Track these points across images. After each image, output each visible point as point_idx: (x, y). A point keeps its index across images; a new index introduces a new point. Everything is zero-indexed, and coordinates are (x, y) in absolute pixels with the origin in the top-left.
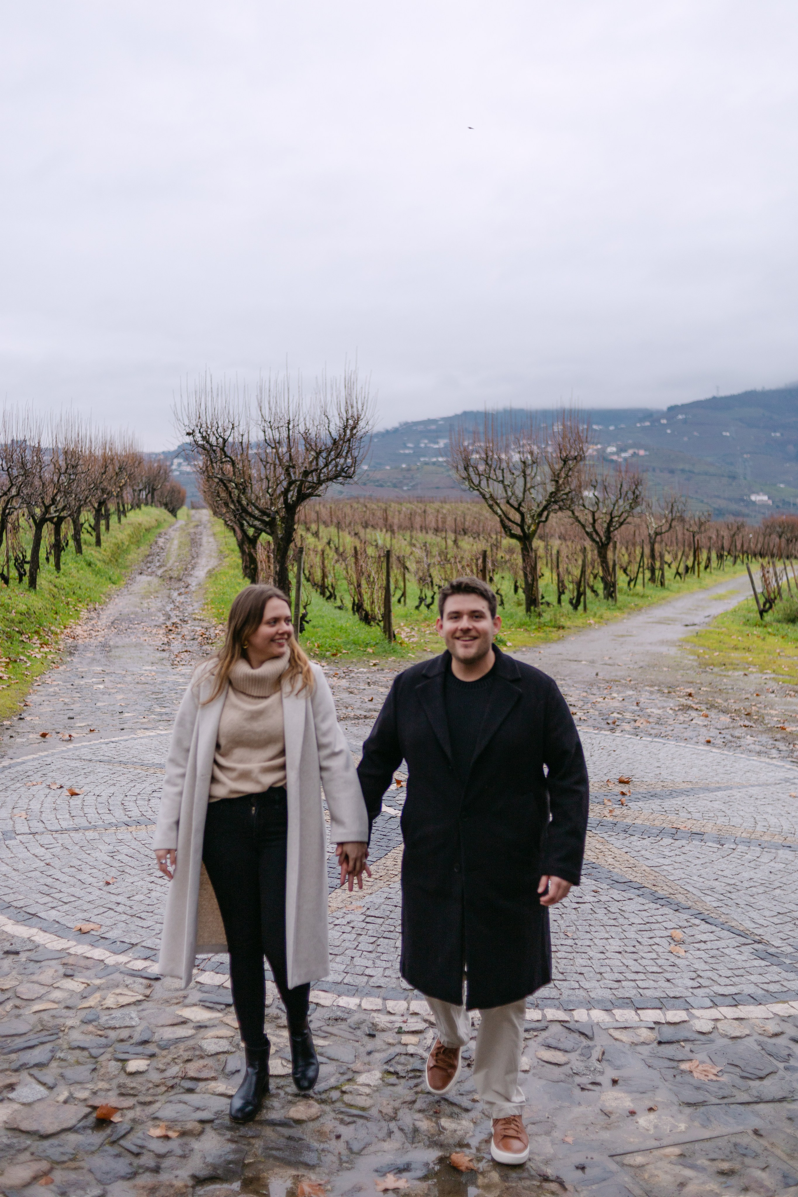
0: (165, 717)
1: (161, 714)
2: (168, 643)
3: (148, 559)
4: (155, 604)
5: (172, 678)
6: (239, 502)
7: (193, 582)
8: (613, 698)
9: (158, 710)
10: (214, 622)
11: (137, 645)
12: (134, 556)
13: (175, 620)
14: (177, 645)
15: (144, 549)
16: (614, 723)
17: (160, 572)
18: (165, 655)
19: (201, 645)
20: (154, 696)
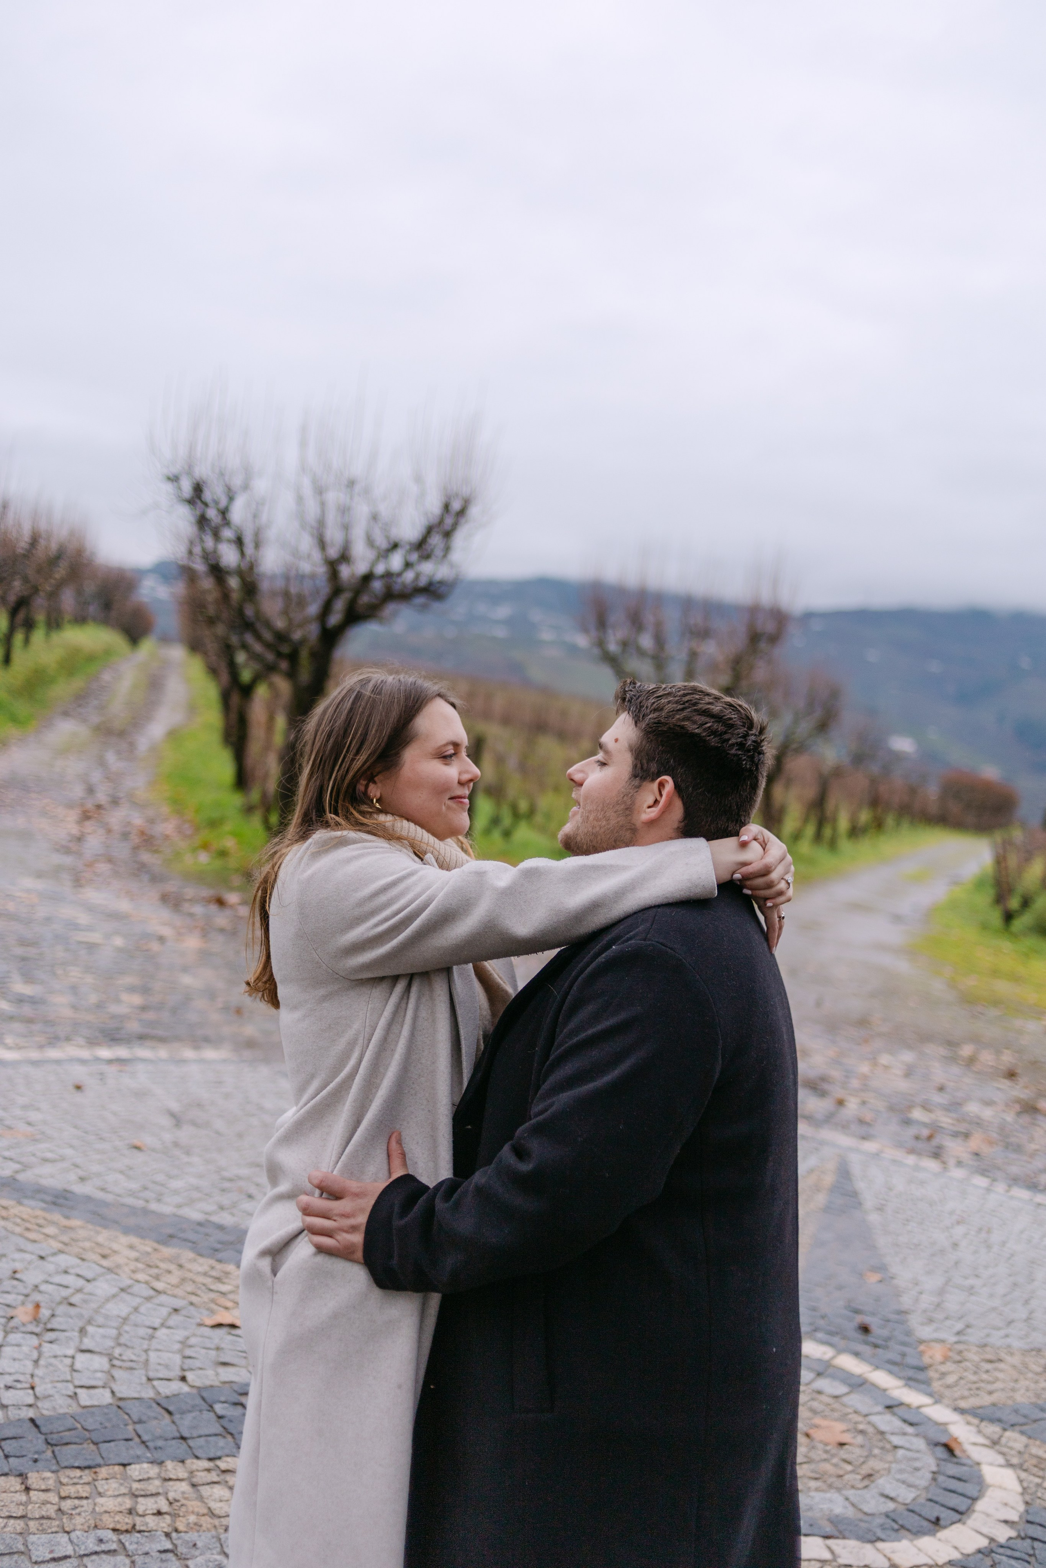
0: (27, 1010)
1: (20, 1000)
2: (80, 839)
3: (81, 698)
4: (74, 767)
5: (67, 912)
6: (240, 612)
7: (143, 743)
8: (886, 1067)
9: (20, 987)
10: (166, 809)
11: (25, 836)
12: (62, 690)
13: (102, 797)
14: (94, 842)
15: (78, 683)
16: (930, 1138)
17: (95, 719)
18: (68, 860)
19: (136, 849)
20: (19, 951)
